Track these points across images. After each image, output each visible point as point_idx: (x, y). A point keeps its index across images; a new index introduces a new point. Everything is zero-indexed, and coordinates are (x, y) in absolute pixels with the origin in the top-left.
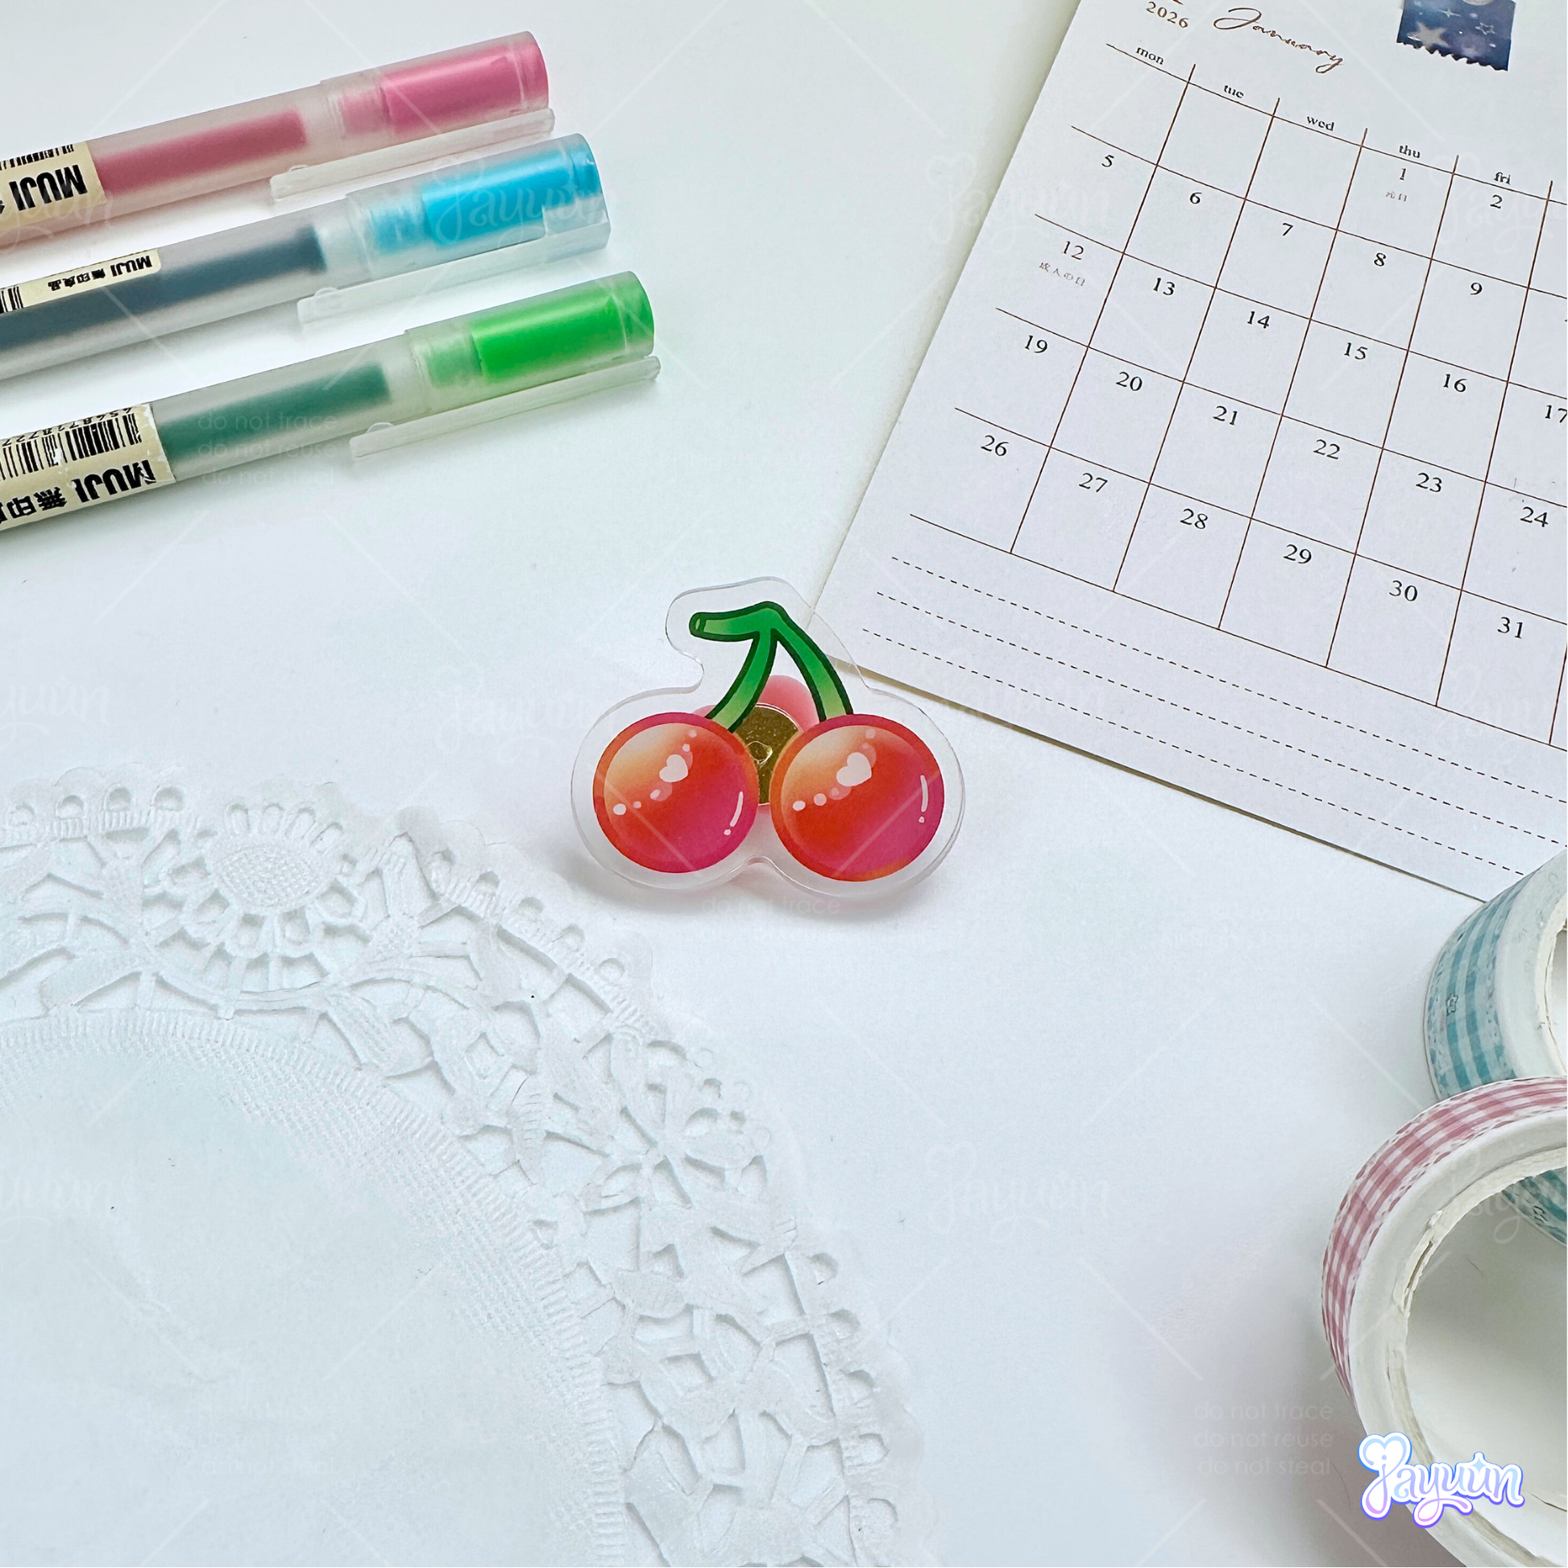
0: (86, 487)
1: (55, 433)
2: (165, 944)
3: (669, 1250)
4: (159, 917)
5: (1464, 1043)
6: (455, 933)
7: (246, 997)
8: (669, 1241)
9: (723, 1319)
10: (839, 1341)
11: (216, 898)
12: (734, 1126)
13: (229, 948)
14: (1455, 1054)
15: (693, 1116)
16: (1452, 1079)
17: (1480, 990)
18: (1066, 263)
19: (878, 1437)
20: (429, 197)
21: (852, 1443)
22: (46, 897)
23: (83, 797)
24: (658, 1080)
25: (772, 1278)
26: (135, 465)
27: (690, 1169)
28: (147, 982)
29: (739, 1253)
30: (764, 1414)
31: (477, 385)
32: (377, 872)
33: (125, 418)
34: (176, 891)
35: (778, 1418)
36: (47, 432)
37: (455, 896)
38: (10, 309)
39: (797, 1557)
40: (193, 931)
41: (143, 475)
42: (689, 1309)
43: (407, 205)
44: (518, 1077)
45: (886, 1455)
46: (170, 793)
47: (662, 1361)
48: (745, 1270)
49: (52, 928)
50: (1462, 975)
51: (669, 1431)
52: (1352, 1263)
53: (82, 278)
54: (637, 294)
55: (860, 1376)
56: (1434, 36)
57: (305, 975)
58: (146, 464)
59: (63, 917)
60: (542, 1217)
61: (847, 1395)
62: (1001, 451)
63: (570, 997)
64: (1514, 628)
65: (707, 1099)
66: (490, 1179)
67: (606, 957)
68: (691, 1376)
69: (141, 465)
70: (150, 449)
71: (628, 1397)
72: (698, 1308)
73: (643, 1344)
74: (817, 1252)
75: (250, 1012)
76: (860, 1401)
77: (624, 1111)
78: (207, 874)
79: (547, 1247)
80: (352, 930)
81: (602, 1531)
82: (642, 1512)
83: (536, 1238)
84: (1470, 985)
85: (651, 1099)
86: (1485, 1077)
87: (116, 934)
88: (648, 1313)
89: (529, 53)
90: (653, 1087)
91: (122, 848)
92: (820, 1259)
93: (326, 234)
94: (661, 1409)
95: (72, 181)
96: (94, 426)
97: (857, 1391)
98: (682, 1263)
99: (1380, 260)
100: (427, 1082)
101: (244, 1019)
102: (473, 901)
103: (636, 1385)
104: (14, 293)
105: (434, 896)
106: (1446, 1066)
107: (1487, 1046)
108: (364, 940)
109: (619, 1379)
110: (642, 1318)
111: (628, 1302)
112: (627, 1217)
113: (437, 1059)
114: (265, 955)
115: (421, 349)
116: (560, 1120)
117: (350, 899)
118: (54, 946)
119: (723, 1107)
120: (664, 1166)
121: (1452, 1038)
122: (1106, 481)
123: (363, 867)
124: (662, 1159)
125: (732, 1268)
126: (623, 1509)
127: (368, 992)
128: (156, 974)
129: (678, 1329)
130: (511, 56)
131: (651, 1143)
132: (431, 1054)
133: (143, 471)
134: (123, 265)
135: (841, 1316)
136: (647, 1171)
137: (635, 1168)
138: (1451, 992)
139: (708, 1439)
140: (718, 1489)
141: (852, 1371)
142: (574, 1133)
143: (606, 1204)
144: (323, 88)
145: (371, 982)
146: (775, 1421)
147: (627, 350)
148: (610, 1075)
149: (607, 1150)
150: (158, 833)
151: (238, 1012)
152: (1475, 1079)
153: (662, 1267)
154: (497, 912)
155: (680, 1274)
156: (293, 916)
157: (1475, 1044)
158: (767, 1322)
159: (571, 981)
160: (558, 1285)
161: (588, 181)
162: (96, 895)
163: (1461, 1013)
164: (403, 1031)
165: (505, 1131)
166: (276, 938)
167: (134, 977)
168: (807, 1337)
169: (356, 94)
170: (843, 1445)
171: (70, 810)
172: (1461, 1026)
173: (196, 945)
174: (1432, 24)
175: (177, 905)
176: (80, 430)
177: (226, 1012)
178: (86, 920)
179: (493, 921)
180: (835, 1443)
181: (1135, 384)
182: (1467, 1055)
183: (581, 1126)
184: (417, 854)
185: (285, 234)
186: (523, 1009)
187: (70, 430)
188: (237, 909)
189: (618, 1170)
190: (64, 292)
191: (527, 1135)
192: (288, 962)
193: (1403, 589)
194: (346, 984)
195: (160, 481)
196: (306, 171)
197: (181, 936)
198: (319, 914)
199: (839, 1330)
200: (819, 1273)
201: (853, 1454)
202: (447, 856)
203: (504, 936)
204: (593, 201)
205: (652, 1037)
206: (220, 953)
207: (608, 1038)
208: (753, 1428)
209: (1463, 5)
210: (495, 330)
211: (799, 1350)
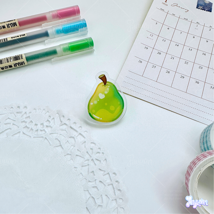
0: (15, 65)
2: (24, 128)
3: (93, 171)
4: (24, 124)
5: (205, 145)
6: (64, 127)
7: (35, 135)
9: (100, 181)
10: (116, 185)
11: (31, 122)
12: (102, 154)
14: (204, 146)
15: (97, 153)
16: (204, 150)
17: (208, 137)
18: (150, 37)
19: (122, 199)
20: (63, 27)
21: (118, 199)
22: (8, 121)
23: (13, 107)
25: (107, 176)
26: (22, 62)
27: (96, 160)
28: (21, 133)
29: (103, 172)
30: (106, 195)
31: (69, 52)
32: (54, 118)
33: (21, 55)
34: (26, 120)
35: (108, 195)
36: (10, 57)
37: (64, 122)
38: (6, 41)
40: (28, 126)
42: (96, 180)
43: (60, 28)
45: (123, 201)
46: (26, 107)
47: (92, 187)
48: (103, 175)
49: (9, 125)
50: (205, 135)
51: (92, 197)
52: (189, 175)
53: (16, 37)
54: (92, 40)
55: (119, 190)
56: (201, 7)
57: (43, 132)
58: (24, 62)
59: (10, 124)
60: (75, 167)
61: (117, 193)
62: (141, 62)
63: (80, 136)
65: (99, 151)
66: (68, 161)
67: (85, 131)
68: (96, 189)
71: (87, 192)
73: (89, 185)
76: (119, 194)
77: (87, 152)
78: (30, 118)
79: (76, 171)
80: (50, 126)
81: (83, 211)
82: (88, 208)
83: (74, 169)
84: (206, 137)
85: (91, 151)
86: (208, 150)
87: (17, 126)
89: (77, 8)
90: (91, 149)
91: (18, 114)
92: (114, 173)
93: (49, 32)
94: (91, 194)
95: (15, 24)
96: (17, 57)
97: (119, 192)
98: (95, 173)
99: (194, 37)
100: (60, 147)
101: (35, 138)
102: (67, 122)
103: (88, 190)
104: (6, 39)
105: (61, 122)
106: (203, 148)
107: (209, 145)
108: (52, 128)
109: (85, 190)
110: (89, 181)
111: (87, 179)
112: (87, 167)
114: (38, 129)
115: (62, 47)
116: (78, 153)
117: (50, 122)
118: (9, 128)
119: (101, 152)
120: (92, 160)
121: (204, 144)
122: (156, 67)
123: (52, 117)
126: (86, 208)
127: (52, 135)
128: (23, 132)
129: (94, 183)
130: (75, 8)
131: (91, 157)
132: (60, 143)
134: (21, 35)
135: (117, 181)
136: (90, 160)
137: (88, 160)
138: (204, 138)
139: (98, 198)
140: (99, 205)
142: (80, 155)
143: (84, 165)
144: (49, 12)
145: (53, 133)
147: (90, 48)
148: (85, 147)
149: (85, 157)
150: (24, 112)
152: (207, 150)
153: (92, 174)
155: (94, 175)
156: (42, 124)
157: (207, 145)
158: (106, 182)
159: (80, 134)
160: (77, 176)
161: (85, 25)
162: (15, 121)
163: (205, 141)
164: (57, 140)
165: (71, 155)
166: (39, 127)
167: (20, 132)
168: (112, 184)
169: (54, 13)
171: (12, 109)
172: (205, 142)
173: (28, 128)
174: (201, 6)
175: (26, 122)
176: (15, 57)
177: (32, 137)
178: (13, 124)
179: (70, 125)
180: (116, 199)
182: (206, 146)
184: (59, 116)
185: (44, 31)
186: (73, 138)
187: (13, 57)
188: (34, 123)
189: (86, 160)
190: (13, 39)
191: (74, 155)
192: (41, 130)
193: (197, 82)
194: (49, 134)
195: (26, 64)
196: (47, 23)
197: (26, 127)
198: (46, 124)
199: (117, 183)
200: (114, 175)
201: (118, 201)
202: (63, 116)
203: (71, 127)
204: (86, 28)
205: (91, 142)
206: (32, 129)
207: (85, 142)
208: (104, 197)
209: (205, 4)
210: (72, 45)
211: (111, 186)
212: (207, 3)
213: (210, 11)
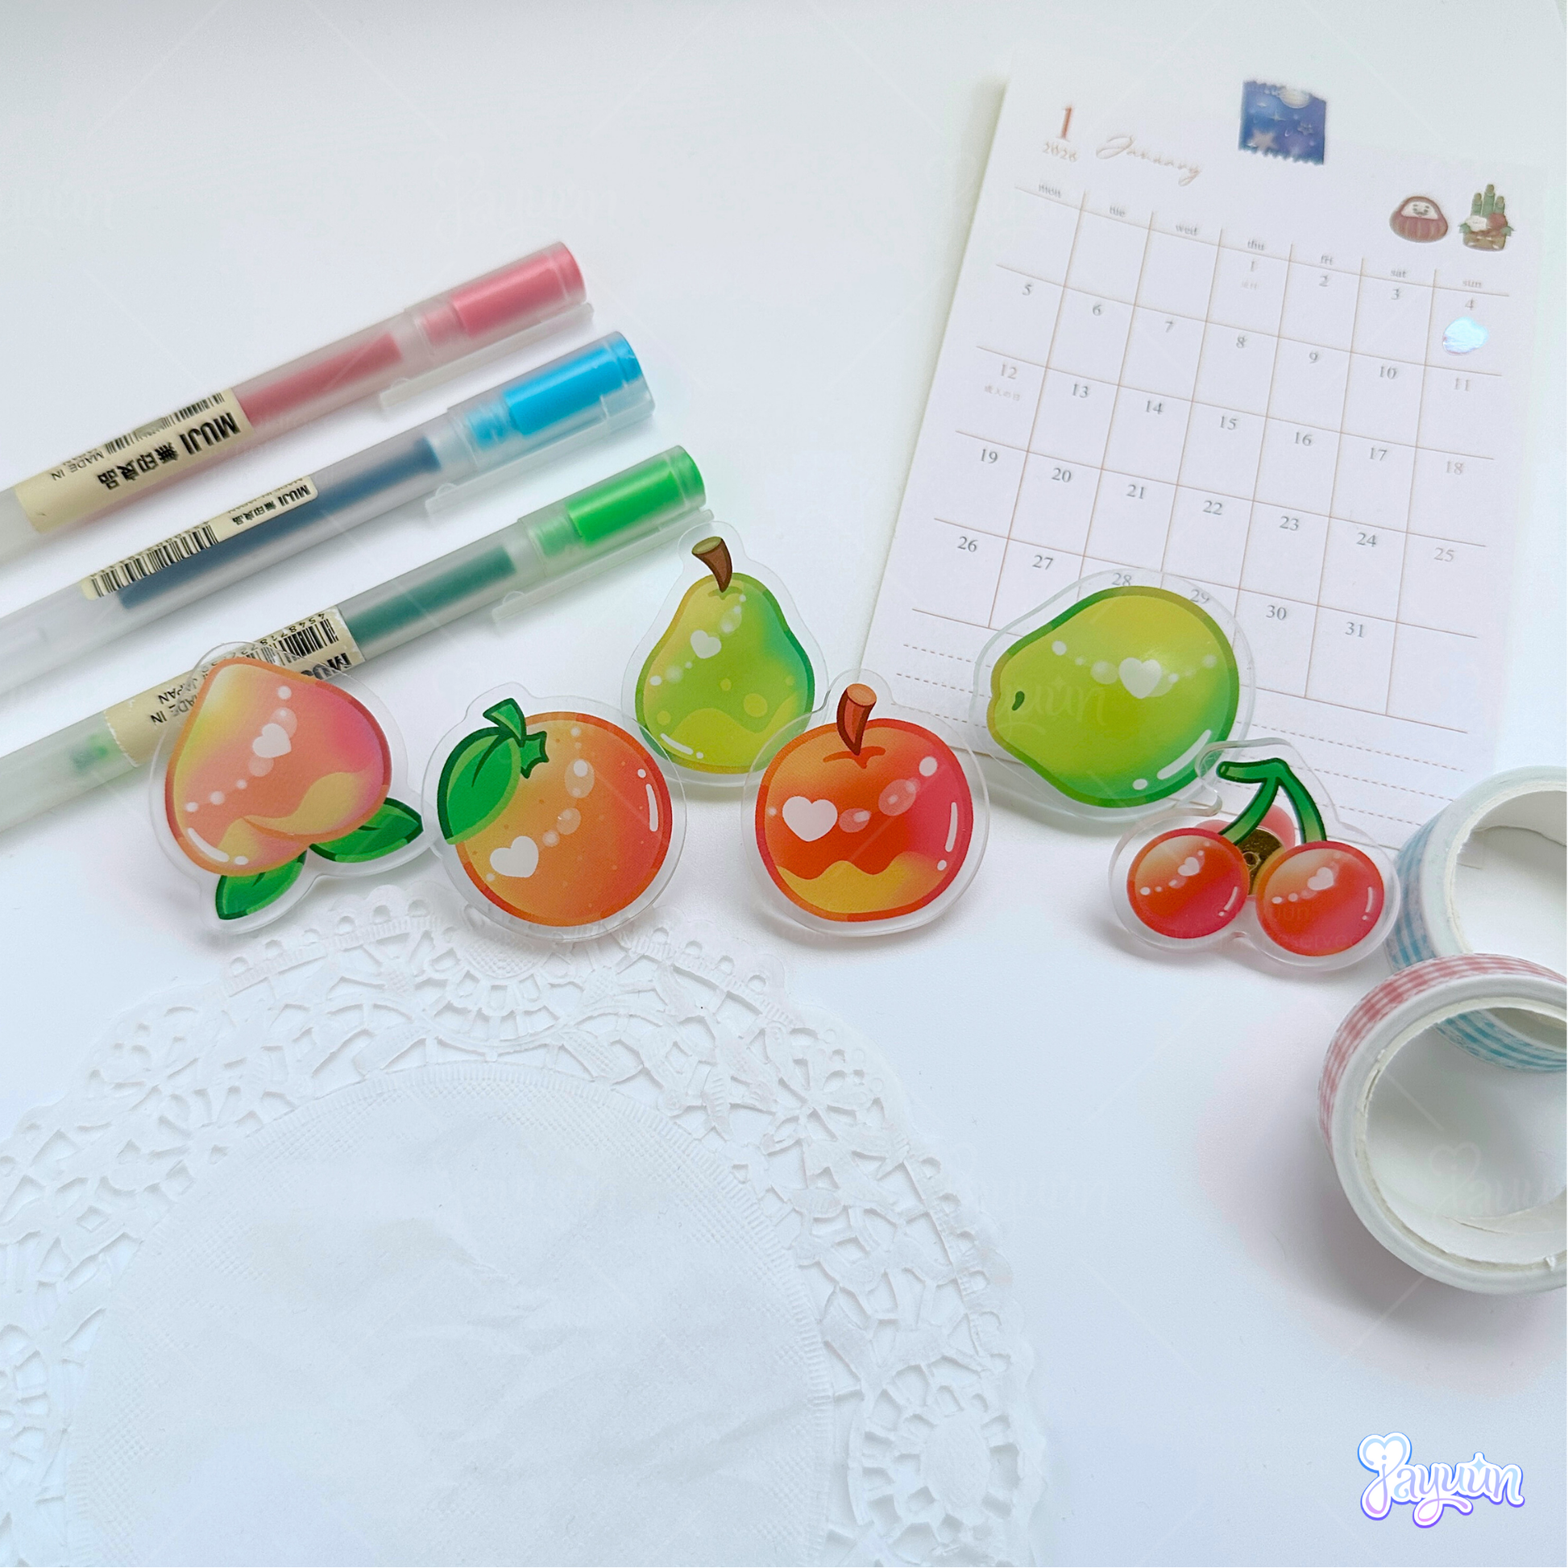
1: (270, 642)
2: (439, 1014)
3: (826, 1172)
4: (431, 995)
6: (643, 973)
7: (503, 1044)
8: (825, 1165)
9: (871, 1212)
10: (947, 1215)
11: (469, 977)
12: (857, 1080)
13: (486, 1011)
15: (828, 1079)
18: (1004, 383)
19: (982, 1273)
20: (512, 402)
21: (965, 1280)
22: (346, 994)
23: (352, 916)
24: (800, 1056)
25: (898, 1179)
26: (336, 658)
27: (833, 1115)
28: (431, 1044)
29: (875, 1165)
30: (907, 1270)
31: (578, 551)
33: (321, 623)
34: (437, 976)
35: (914, 1270)
36: (263, 642)
37: (639, 948)
38: (208, 545)
39: (939, 1357)
40: (457, 1004)
41: (342, 664)
42: (846, 1209)
43: (497, 411)
44: (706, 1069)
45: (988, 1284)
46: (417, 903)
47: (832, 1247)
48: (879, 1177)
49: (353, 1017)
51: (845, 1291)
53: (258, 510)
54: (688, 462)
55: (965, 1235)
56: (1267, 139)
57: (542, 1022)
58: (344, 656)
59: (359, 1007)
60: (737, 1163)
61: (958, 1250)
62: (972, 547)
63: (732, 1008)
64: (1357, 629)
65: (837, 1065)
66: (697, 1142)
67: (751, 975)
68: (853, 1253)
69: (340, 657)
70: (345, 642)
71: (814, 1271)
72: (850, 1207)
73: (818, 1237)
74: (925, 1157)
75: (508, 1053)
76: (966, 1252)
77: (782, 1082)
78: (459, 960)
79: (744, 1183)
80: (570, 986)
81: (810, 1362)
82: (835, 1345)
83: (735, 1178)
85: (798, 1071)
87: (402, 1014)
88: (819, 1216)
89: (565, 260)
90: (798, 1062)
91: (392, 949)
92: (930, 1162)
93: (436, 442)
94: (838, 1278)
95: (225, 426)
96: (299, 633)
97: (964, 1245)
98: (836, 1178)
99: (1241, 342)
100: (641, 1081)
101: (507, 1059)
103: (818, 1264)
104: (206, 529)
105: (624, 950)
108: (581, 989)
109: (806, 1263)
110: (817, 1220)
111: (804, 1211)
112: (794, 1154)
113: (647, 1065)
114: (512, 1012)
115: (532, 533)
116: (739, 1094)
117: (565, 963)
118: (358, 1030)
119: (848, 1068)
120: (814, 1115)
122: (1052, 559)
124: (812, 1110)
125: (870, 1177)
126: (821, 1345)
127: (588, 1026)
128: (437, 1038)
129: (839, 1225)
130: (552, 265)
131: (803, 1101)
132: (642, 1063)
133: (343, 661)
134: (287, 495)
135: (947, 1198)
136: (803, 1120)
137: (795, 1119)
139: (871, 1292)
140: (882, 1323)
141: (959, 1232)
142: (750, 1101)
143: (778, 1147)
144: (408, 314)
145: (590, 1018)
146: (913, 1273)
147: (687, 506)
148: (767, 1058)
149: (774, 1110)
150: (417, 936)
151: (500, 1055)
153: (822, 1184)
154: (671, 955)
155: (836, 1186)
156: (527, 982)
158: (898, 1209)
159: (730, 996)
160: (756, 1207)
161: (630, 369)
162: (380, 987)
164: (618, 1048)
165: (703, 1108)
166: (518, 997)
167: (422, 1042)
168: (926, 1215)
169: (433, 313)
170: (960, 1281)
171: (347, 928)
173: (461, 1012)
174: (1264, 128)
175: (441, 984)
176: (289, 637)
178: (376, 1006)
179: (669, 963)
180: (954, 1282)
181: (1066, 475)
183: (753, 1096)
185: (406, 447)
186: (701, 1021)
187: (282, 639)
188: (486, 984)
189: (784, 1122)
190: (247, 524)
191: (718, 1109)
192: (528, 1013)
193: (1276, 611)
194: (572, 1023)
195: (355, 663)
197: (449, 1007)
199: (948, 1208)
200: (928, 1171)
201: (967, 1285)
203: (677, 970)
204: (636, 384)
205: (793, 1027)
206: (482, 1017)
207: (762, 1033)
208: (899, 1280)
209: (1287, 109)
210: (587, 509)
211: (922, 1224)
212: (1296, 100)
213: (1316, 152)
